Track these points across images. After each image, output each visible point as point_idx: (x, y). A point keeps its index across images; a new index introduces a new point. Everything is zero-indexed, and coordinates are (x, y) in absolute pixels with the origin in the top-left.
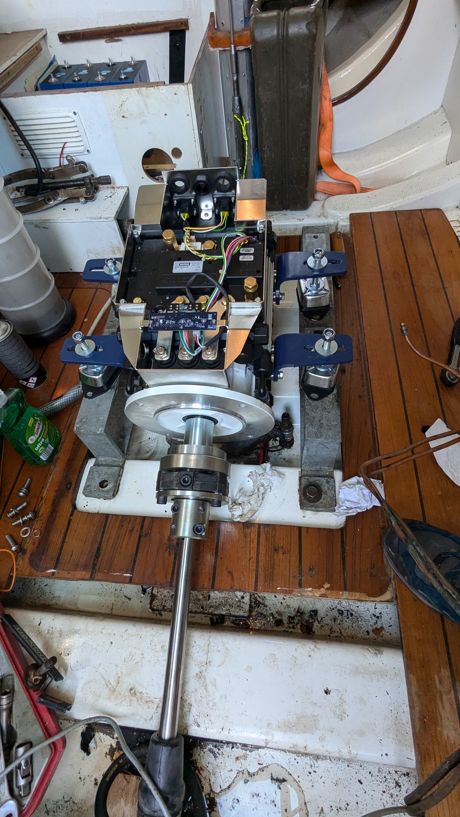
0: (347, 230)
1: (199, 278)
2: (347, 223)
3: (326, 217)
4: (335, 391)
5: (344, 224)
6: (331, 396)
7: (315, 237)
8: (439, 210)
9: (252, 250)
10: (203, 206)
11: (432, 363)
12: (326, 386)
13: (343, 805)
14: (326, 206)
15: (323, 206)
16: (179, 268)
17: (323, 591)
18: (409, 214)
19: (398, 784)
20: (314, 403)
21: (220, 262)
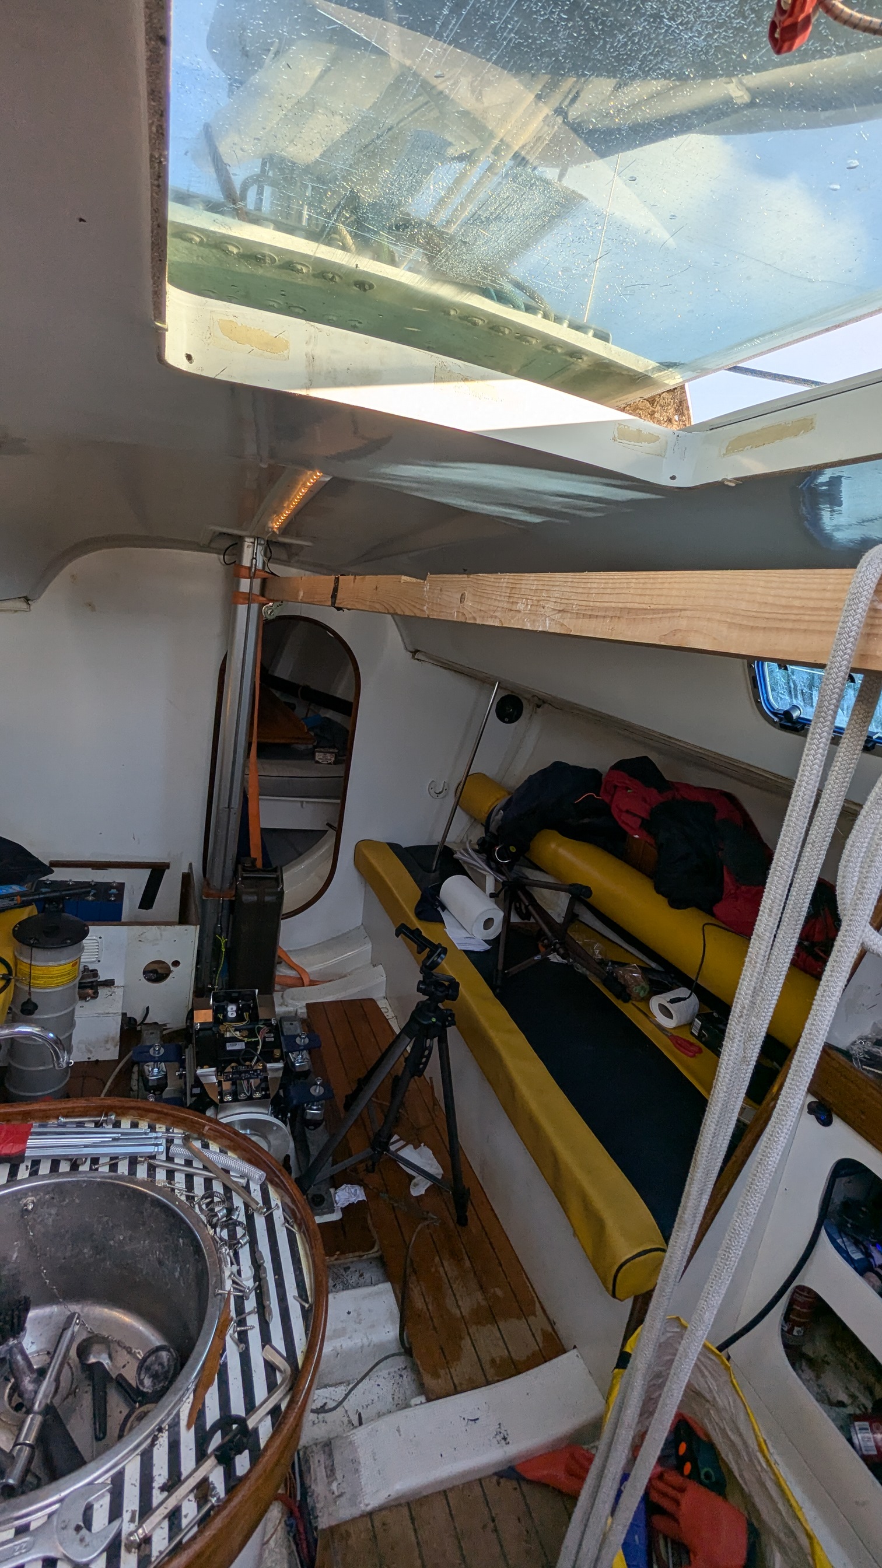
0: (305, 1016)
1: (246, 1052)
2: (305, 1010)
3: (287, 1006)
4: (324, 1123)
5: (302, 1011)
6: (322, 1127)
7: (291, 1024)
8: (372, 1000)
9: (272, 1035)
10: (229, 1009)
11: (381, 1104)
12: (318, 1118)
13: (370, 1402)
14: (285, 996)
15: (282, 997)
16: (229, 1047)
17: (336, 1256)
18: (351, 1003)
19: (401, 1376)
20: (312, 1132)
21: (257, 1042)
